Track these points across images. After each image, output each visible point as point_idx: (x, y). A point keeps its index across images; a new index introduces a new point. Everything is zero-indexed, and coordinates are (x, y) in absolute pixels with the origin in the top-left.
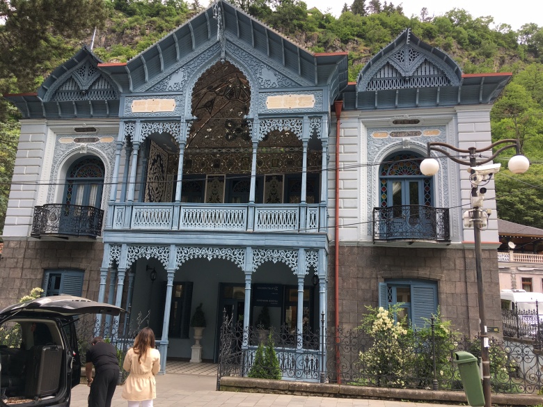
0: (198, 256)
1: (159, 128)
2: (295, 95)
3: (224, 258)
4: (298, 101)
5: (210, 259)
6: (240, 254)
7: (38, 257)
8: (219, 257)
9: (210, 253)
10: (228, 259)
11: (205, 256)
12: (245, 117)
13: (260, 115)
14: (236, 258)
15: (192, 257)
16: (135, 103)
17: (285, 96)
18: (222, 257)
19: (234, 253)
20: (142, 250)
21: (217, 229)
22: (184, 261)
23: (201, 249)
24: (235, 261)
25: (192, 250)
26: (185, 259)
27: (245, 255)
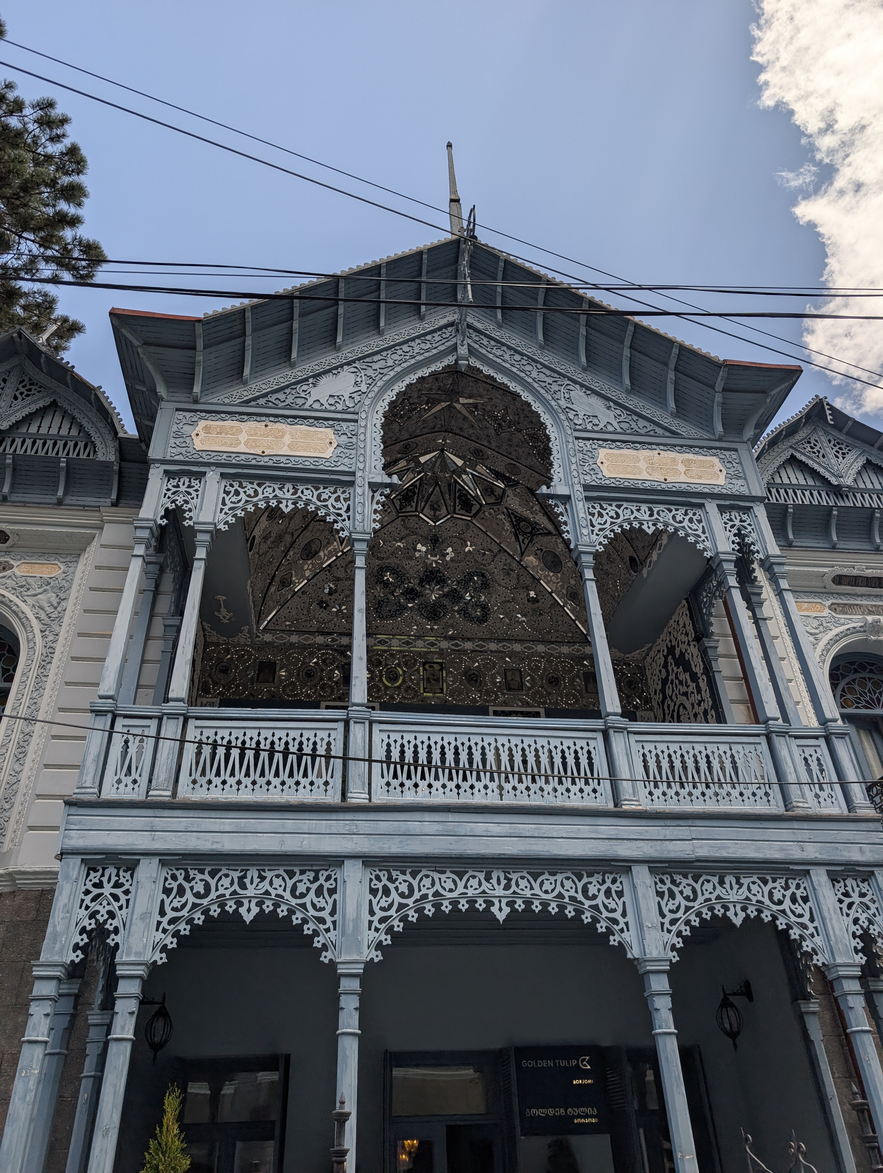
0: (455, 903)
1: (284, 497)
2: (670, 455)
3: (553, 909)
4: (682, 468)
5: (502, 915)
6: (608, 893)
8: (537, 907)
9: (499, 891)
10: (570, 912)
11: (480, 905)
14: (596, 907)
15: (429, 910)
16: (206, 428)
17: (645, 453)
18: (545, 904)
19: (585, 890)
20: (224, 885)
21: (511, 801)
22: (398, 926)
23: (461, 875)
24: (595, 920)
25: (427, 882)
26: (404, 919)
27: (627, 898)
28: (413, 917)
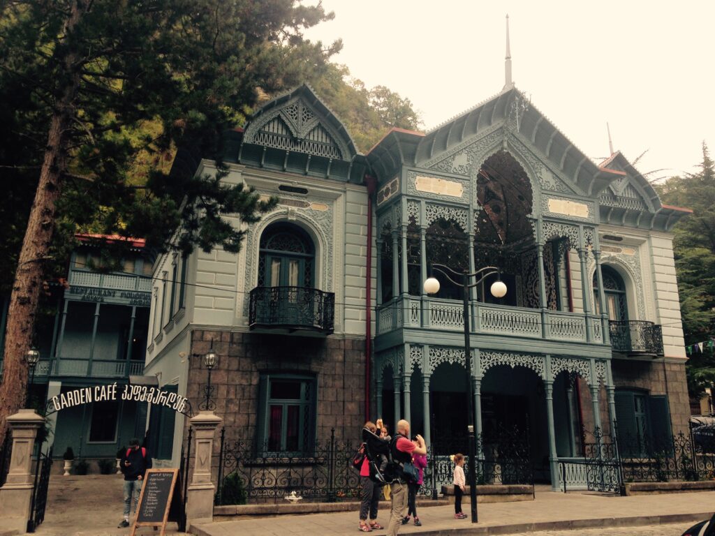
0: (501, 362)
1: (446, 214)
2: (572, 203)
3: (525, 365)
4: (575, 209)
5: (513, 366)
6: (539, 362)
7: (248, 355)
8: (521, 365)
9: (512, 360)
10: (529, 367)
11: (508, 363)
12: (529, 216)
13: (544, 217)
14: (536, 366)
15: (495, 364)
16: (419, 180)
17: (564, 202)
18: (523, 364)
19: (533, 360)
20: (444, 353)
21: (515, 334)
22: (488, 368)
23: (503, 354)
24: (535, 369)
25: (494, 356)
26: (489, 366)
27: (544, 364)
28: (491, 365)
